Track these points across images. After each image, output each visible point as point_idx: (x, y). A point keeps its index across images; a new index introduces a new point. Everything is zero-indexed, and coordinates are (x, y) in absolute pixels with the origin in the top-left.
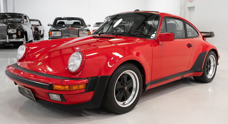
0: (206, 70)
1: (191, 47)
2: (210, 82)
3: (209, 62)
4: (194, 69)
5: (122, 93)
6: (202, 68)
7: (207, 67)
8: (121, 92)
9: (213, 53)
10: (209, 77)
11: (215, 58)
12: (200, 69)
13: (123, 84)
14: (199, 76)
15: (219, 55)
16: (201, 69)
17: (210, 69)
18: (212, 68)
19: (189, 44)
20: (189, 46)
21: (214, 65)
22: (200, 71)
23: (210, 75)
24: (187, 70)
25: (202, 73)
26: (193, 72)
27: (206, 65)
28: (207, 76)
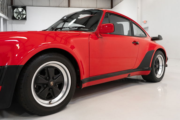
0: (154, 70)
1: (137, 45)
2: (159, 81)
3: (158, 62)
4: (141, 68)
5: (47, 89)
6: (150, 66)
7: (155, 66)
8: (45, 88)
9: (161, 52)
10: (158, 76)
11: (163, 57)
12: (147, 68)
13: (48, 78)
14: (147, 75)
15: (168, 57)
16: (149, 68)
17: (158, 69)
18: (161, 67)
19: (135, 41)
20: (135, 43)
21: (163, 65)
22: (148, 70)
23: (159, 75)
24: (134, 68)
25: (150, 71)
26: (140, 70)
27: (154, 64)
28: (156, 75)
